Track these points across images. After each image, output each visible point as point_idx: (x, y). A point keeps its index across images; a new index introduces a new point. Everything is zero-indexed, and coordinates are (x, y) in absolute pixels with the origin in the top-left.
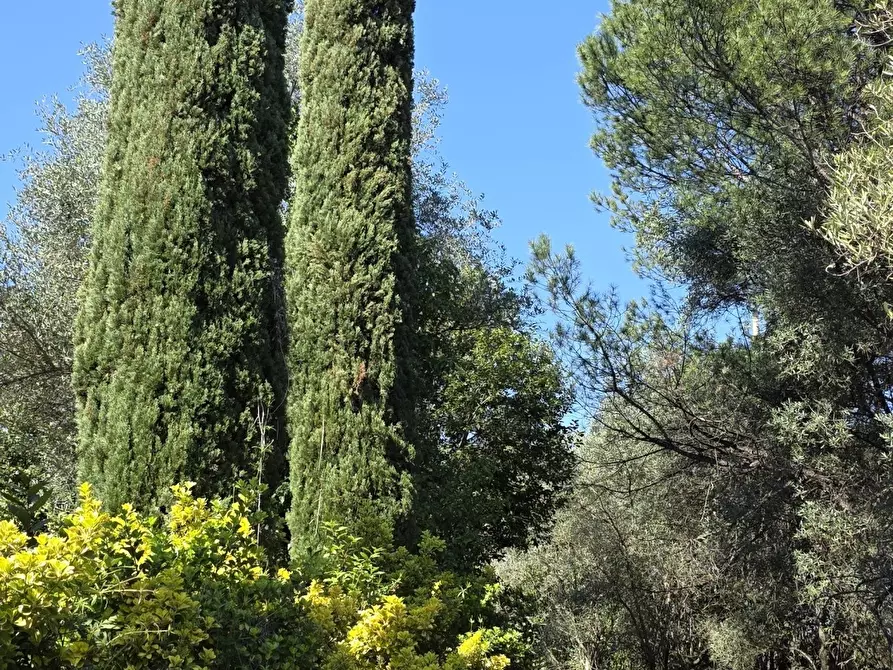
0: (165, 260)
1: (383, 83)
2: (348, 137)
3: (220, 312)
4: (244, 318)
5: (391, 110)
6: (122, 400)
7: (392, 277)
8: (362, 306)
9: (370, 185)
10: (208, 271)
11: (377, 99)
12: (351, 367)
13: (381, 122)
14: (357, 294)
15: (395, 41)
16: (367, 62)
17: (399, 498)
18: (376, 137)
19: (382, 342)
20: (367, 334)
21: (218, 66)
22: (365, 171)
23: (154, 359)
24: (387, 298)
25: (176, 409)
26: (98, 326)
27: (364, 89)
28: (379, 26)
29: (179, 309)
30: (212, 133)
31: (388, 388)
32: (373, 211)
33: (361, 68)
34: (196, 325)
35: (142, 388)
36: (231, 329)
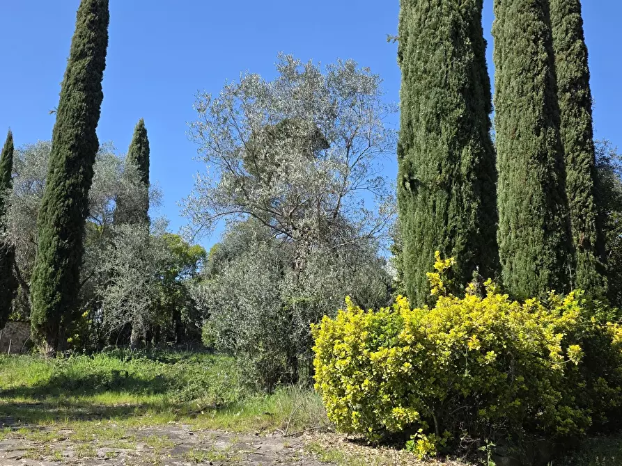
0: (531, 215)
1: (580, 115)
2: (567, 140)
3: (552, 231)
4: (560, 232)
5: (585, 126)
6: (521, 263)
7: (592, 197)
8: (580, 210)
9: (579, 159)
10: (547, 218)
11: (578, 123)
12: (578, 235)
13: (581, 132)
14: (578, 206)
15: (584, 96)
16: (573, 108)
17: (603, 286)
18: (580, 139)
19: (590, 224)
20: (584, 221)
21: (541, 144)
22: (576, 154)
23: (532, 249)
24: (591, 206)
25: (542, 265)
26: (508, 237)
27: (573, 119)
28: (577, 91)
29: (538, 231)
30: (542, 169)
31: (594, 242)
32: (581, 171)
33: (570, 111)
34: (545, 236)
35: (528, 259)
36: (556, 236)
